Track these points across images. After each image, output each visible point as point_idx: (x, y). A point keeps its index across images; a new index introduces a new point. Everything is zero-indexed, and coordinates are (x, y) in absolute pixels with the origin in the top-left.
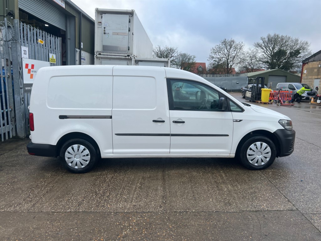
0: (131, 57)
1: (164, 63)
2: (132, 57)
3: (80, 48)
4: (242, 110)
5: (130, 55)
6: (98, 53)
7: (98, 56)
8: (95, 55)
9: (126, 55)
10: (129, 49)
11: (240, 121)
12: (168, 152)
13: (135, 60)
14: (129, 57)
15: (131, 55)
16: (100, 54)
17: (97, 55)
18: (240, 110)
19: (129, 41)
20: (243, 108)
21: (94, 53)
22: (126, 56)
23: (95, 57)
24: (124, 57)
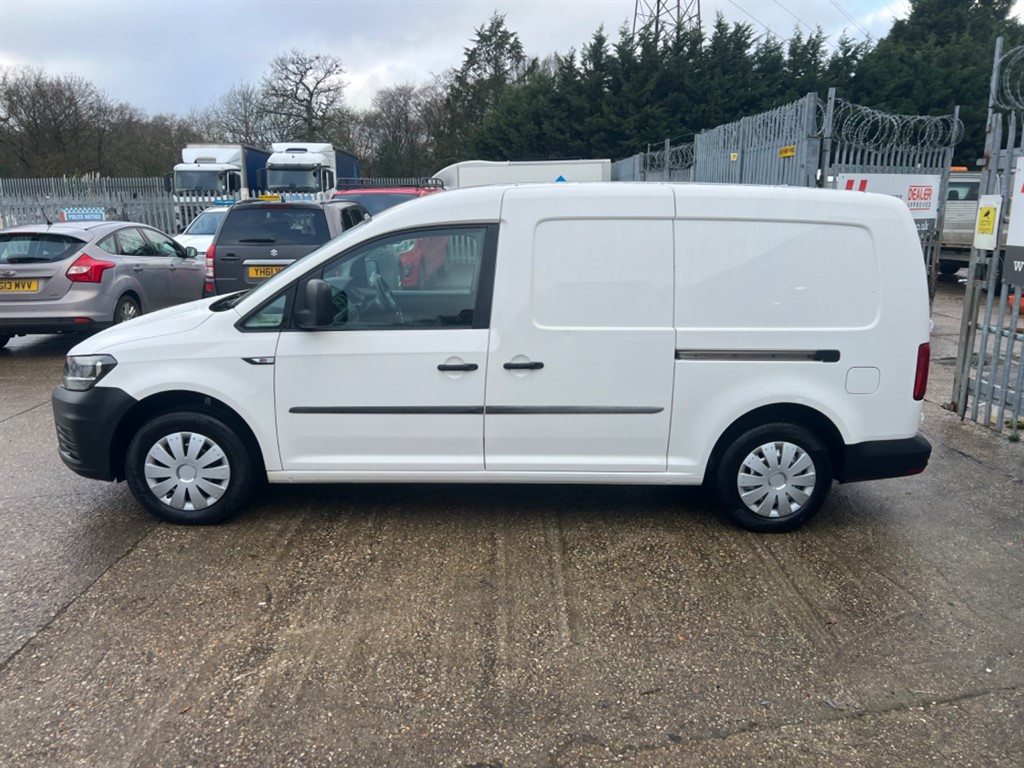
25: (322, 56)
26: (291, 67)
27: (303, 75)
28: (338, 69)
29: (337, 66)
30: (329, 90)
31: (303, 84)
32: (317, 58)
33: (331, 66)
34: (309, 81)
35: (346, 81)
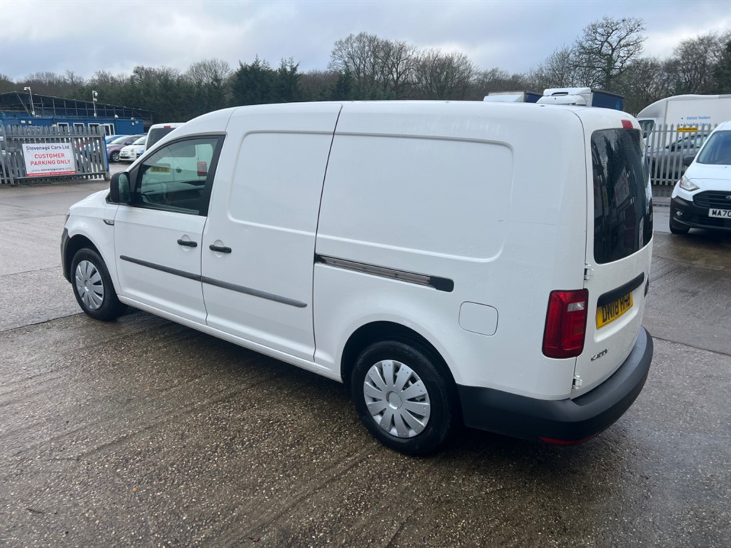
25: (627, 18)
26: (600, 30)
27: (609, 35)
28: (640, 27)
29: (639, 25)
30: (629, 45)
31: (609, 43)
32: (623, 20)
33: (634, 25)
34: (614, 39)
35: (644, 37)
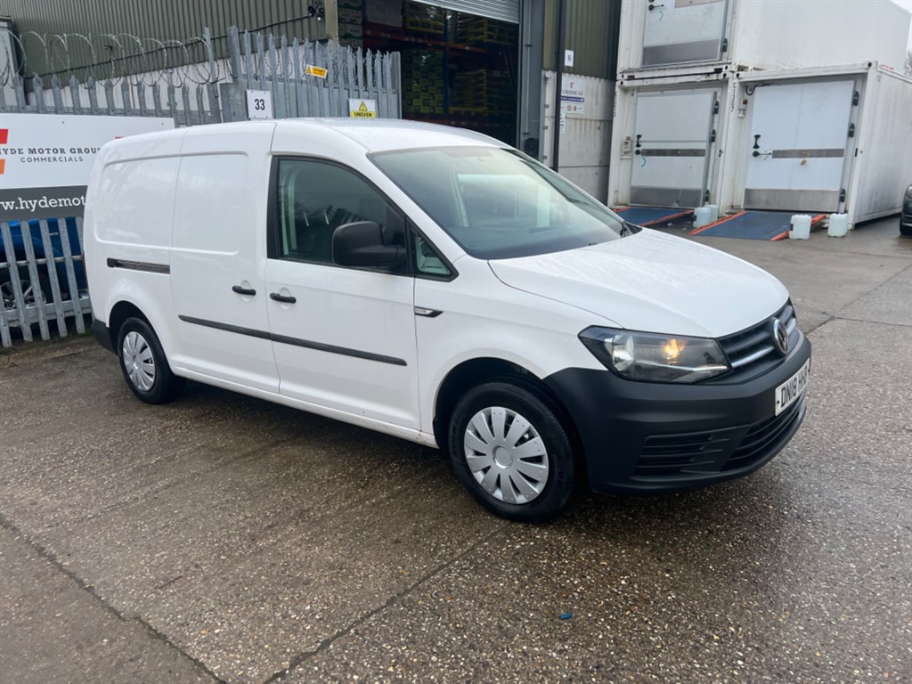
0: (725, 75)
1: (852, 83)
2: (729, 75)
3: (559, 68)
4: (450, 274)
5: (724, 67)
6: (626, 76)
7: (626, 84)
8: (618, 83)
9: (711, 70)
10: (724, 49)
11: (435, 314)
12: (275, 388)
13: (741, 83)
14: (721, 76)
15: (726, 68)
16: (631, 78)
17: (622, 83)
18: (444, 271)
19: (729, 21)
20: (454, 265)
21: (616, 75)
22: (708, 74)
23: (617, 89)
24: (703, 78)
